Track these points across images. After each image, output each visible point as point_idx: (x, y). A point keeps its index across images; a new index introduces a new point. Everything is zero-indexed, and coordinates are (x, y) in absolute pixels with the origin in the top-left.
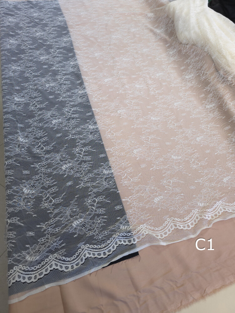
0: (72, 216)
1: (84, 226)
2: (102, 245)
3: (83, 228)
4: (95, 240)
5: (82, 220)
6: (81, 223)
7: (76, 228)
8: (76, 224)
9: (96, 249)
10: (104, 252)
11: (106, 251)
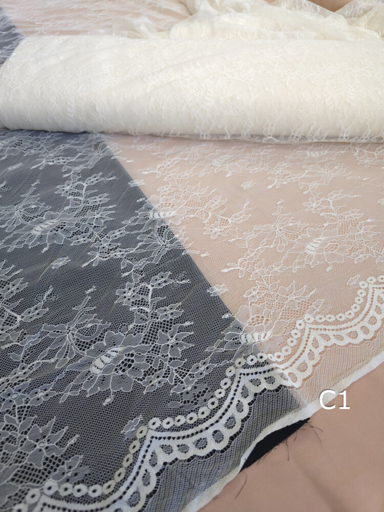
0: (82, 346)
1: (130, 366)
2: (201, 410)
3: (126, 372)
4: (175, 398)
5: (119, 349)
6: (116, 360)
7: (103, 379)
8: (102, 366)
9: (185, 427)
10: (215, 432)
11: (220, 427)
